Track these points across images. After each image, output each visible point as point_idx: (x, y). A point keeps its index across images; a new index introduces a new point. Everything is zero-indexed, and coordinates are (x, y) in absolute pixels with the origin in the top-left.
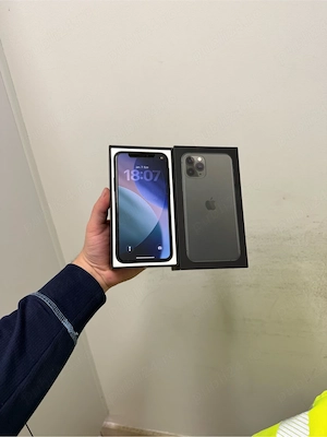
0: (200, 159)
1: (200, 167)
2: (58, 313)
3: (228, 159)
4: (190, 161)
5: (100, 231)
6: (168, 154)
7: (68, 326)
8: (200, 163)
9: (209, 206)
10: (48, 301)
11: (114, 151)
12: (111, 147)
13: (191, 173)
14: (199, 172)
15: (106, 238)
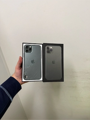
0: (51, 48)
1: (51, 50)
3: (60, 48)
4: (48, 48)
6: (41, 46)
8: (51, 49)
9: (53, 63)
10: (4, 89)
11: (24, 45)
12: (23, 43)
13: (48, 52)
14: (51, 52)
15: (21, 71)
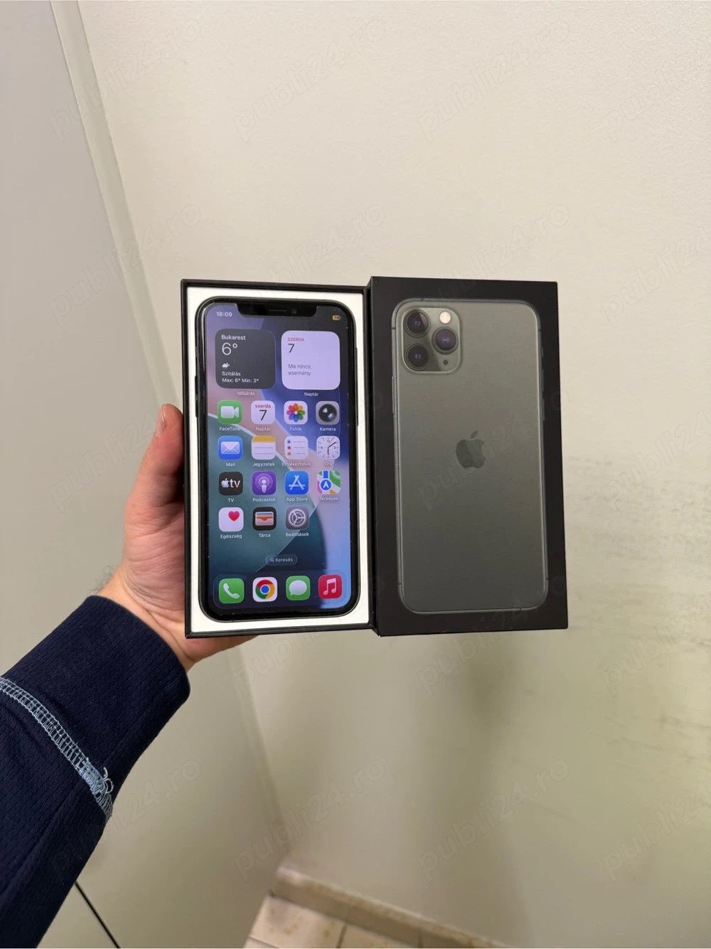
0: (445, 318)
1: (447, 342)
2: (64, 743)
3: (526, 316)
4: (416, 323)
5: (159, 521)
6: (355, 304)
7: (90, 775)
8: (446, 331)
11: (197, 297)
12: (186, 284)
13: (420, 358)
14: (441, 358)
15: (181, 538)
